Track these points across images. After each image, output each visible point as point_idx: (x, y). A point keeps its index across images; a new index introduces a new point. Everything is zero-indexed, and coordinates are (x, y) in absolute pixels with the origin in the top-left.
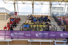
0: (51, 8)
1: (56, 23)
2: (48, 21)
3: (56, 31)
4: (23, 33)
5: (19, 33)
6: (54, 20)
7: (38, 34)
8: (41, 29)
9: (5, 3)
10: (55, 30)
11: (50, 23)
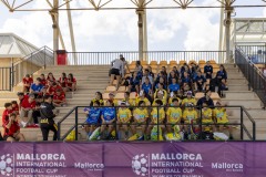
0: (227, 23)
1: (252, 95)
2: (212, 90)
3: (254, 140)
4: (63, 157)
5: (43, 157)
6: (245, 81)
7: (144, 161)
8: (173, 131)
9: (12, 11)
10: (246, 137)
11: (222, 96)
